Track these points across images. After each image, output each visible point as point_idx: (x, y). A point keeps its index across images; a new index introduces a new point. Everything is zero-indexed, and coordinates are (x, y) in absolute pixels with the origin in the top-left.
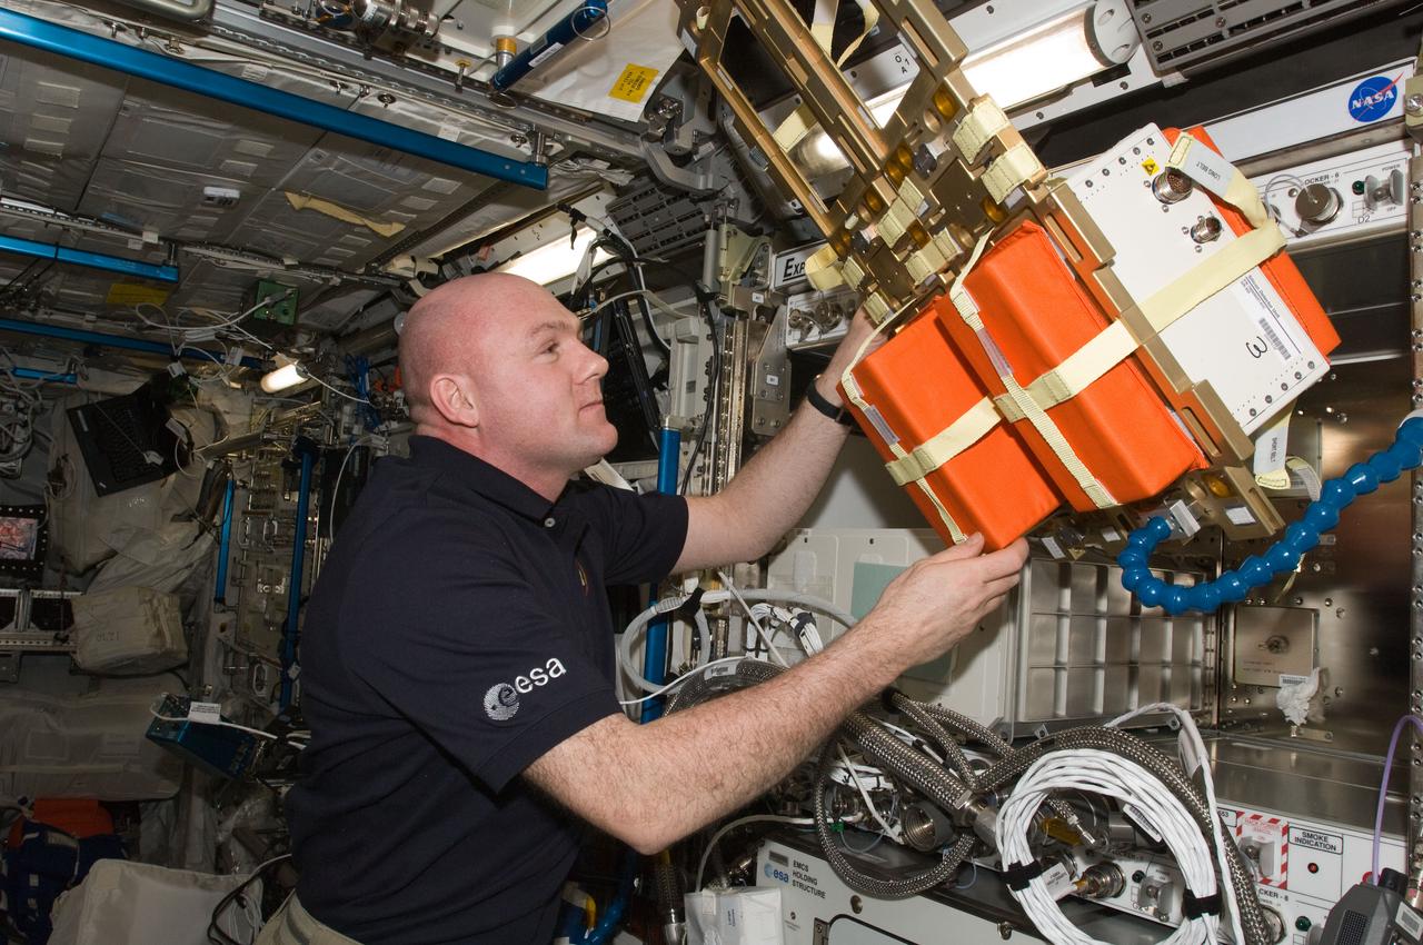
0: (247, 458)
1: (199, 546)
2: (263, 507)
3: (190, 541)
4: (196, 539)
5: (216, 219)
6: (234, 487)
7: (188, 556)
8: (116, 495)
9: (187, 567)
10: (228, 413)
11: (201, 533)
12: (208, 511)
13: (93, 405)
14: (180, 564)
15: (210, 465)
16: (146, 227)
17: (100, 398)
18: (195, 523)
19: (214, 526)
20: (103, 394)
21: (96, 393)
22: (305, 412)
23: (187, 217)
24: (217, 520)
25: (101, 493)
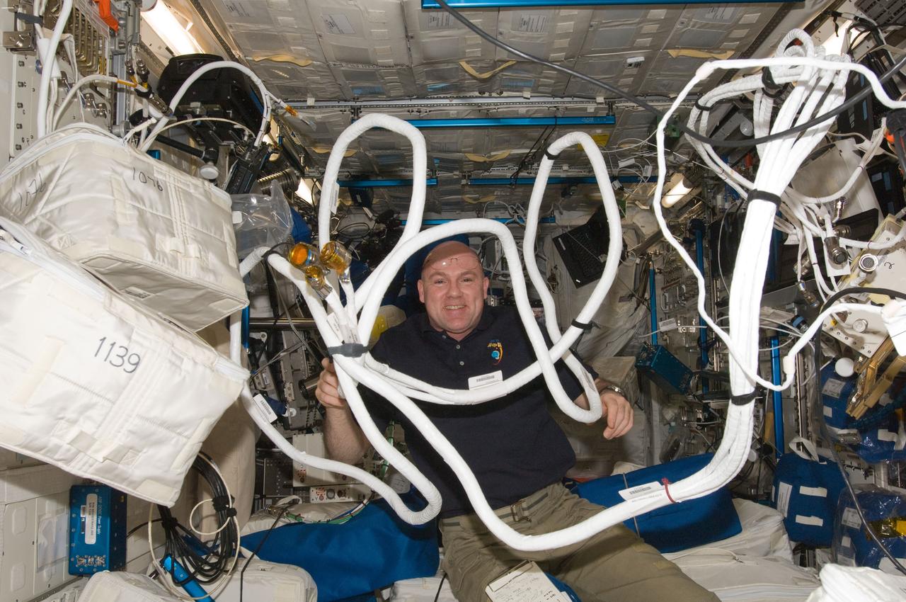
0: (660, 254)
1: (638, 314)
2: (675, 280)
3: (632, 311)
4: (636, 309)
5: (632, 79)
6: (655, 273)
7: (633, 320)
8: (586, 286)
9: (632, 328)
10: (644, 227)
11: (638, 305)
12: (641, 290)
13: (566, 233)
14: (628, 325)
15: (638, 261)
16: (598, 94)
17: (569, 229)
18: (634, 299)
19: (646, 300)
20: (570, 227)
21: (567, 227)
22: (692, 212)
23: (618, 81)
24: (647, 296)
25: (578, 285)
